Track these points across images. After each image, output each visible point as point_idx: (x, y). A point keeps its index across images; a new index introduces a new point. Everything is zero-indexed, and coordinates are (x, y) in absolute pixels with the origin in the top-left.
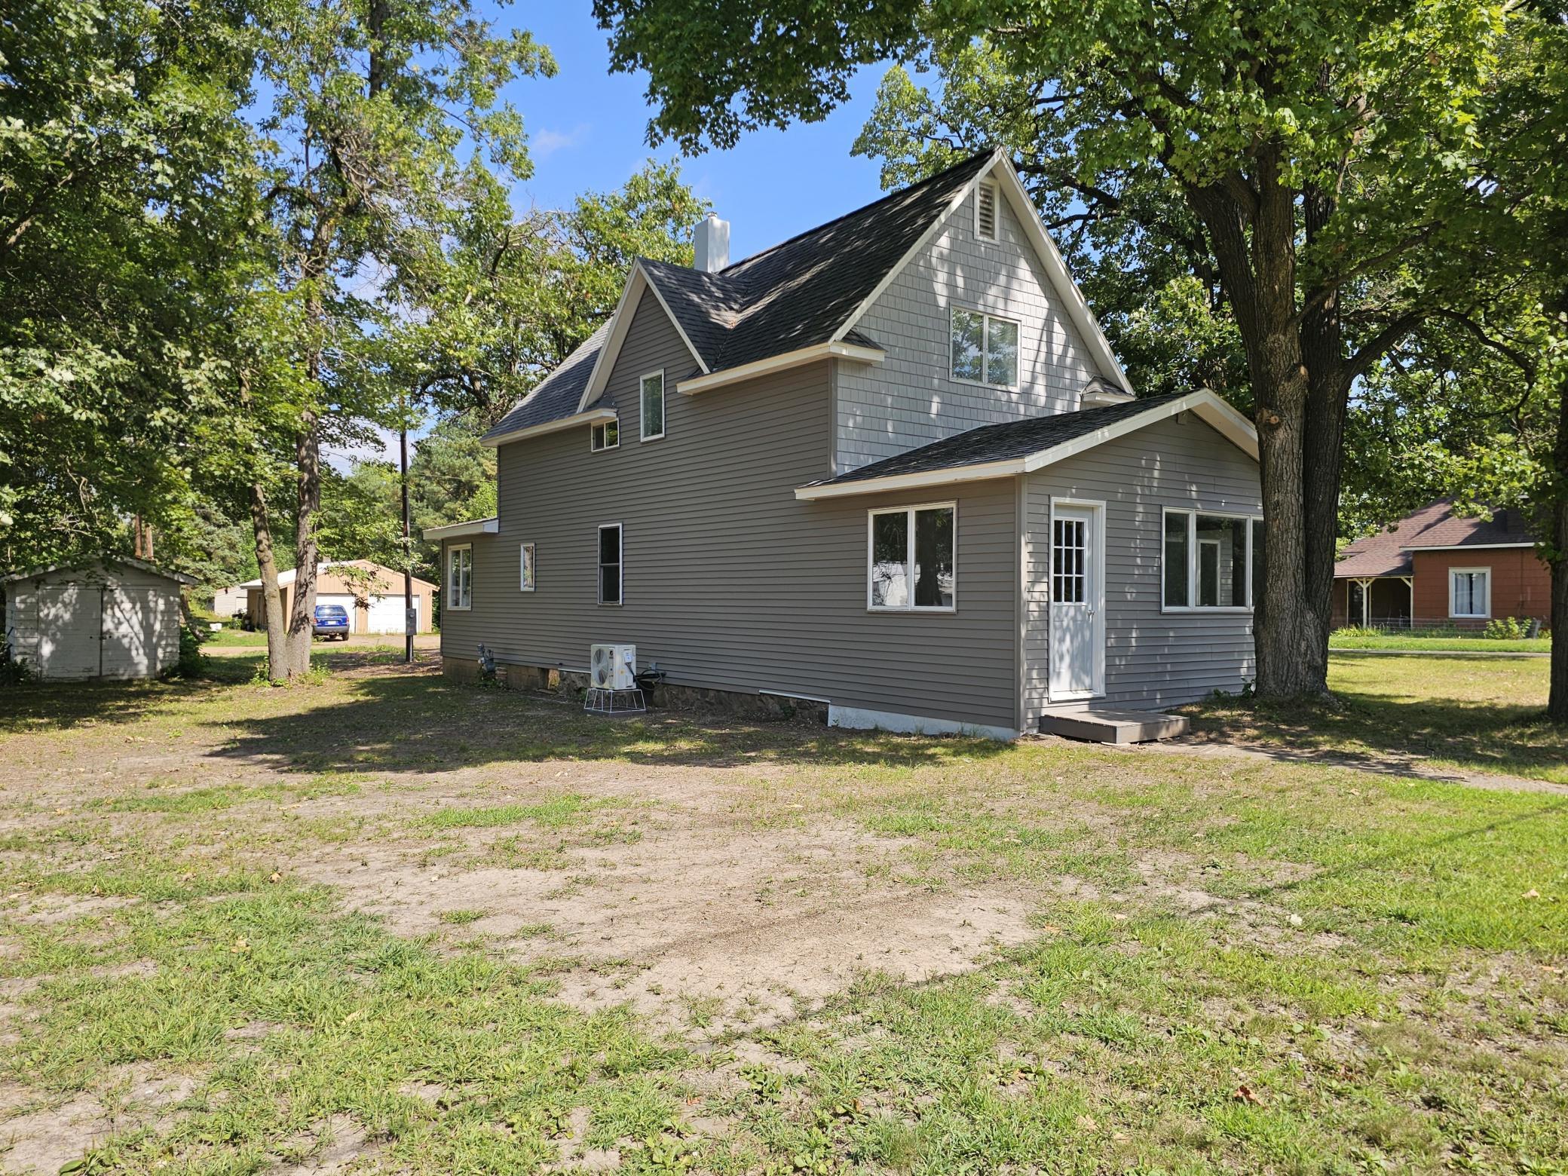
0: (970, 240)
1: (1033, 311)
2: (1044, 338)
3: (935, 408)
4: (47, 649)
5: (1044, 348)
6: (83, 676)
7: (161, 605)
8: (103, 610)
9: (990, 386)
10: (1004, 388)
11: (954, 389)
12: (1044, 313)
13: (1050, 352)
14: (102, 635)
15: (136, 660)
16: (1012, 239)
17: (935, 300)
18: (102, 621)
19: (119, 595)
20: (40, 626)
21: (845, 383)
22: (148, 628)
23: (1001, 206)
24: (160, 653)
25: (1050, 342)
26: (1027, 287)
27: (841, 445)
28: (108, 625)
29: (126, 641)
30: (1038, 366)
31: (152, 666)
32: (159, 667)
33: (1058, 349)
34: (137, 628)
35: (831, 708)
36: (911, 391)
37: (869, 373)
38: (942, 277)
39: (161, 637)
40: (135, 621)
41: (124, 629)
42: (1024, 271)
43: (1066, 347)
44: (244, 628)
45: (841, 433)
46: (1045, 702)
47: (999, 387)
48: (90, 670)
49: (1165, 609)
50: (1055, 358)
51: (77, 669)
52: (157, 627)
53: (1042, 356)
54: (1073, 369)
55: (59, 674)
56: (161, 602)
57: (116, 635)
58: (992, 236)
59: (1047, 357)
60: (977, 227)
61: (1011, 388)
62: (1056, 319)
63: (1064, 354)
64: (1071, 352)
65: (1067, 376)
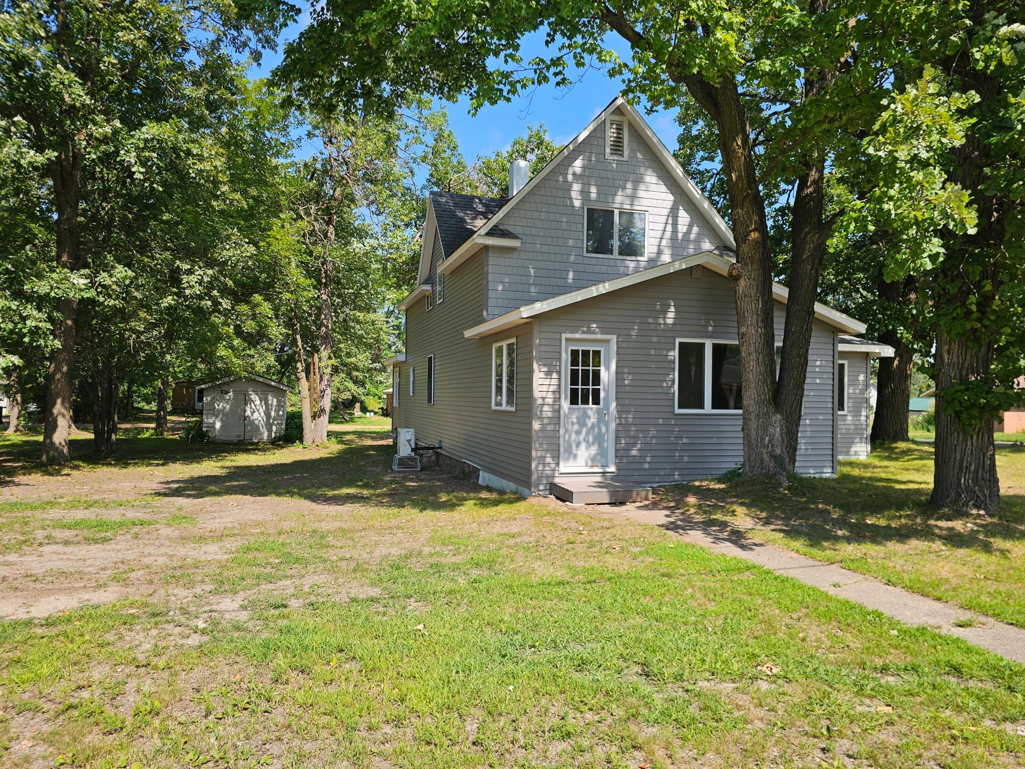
0: (602, 159)
1: (659, 203)
2: (670, 221)
3: (571, 275)
4: (218, 425)
5: (669, 228)
6: (235, 439)
7: (275, 403)
8: (246, 404)
9: (621, 257)
10: (633, 258)
11: (586, 261)
12: (669, 204)
13: (675, 231)
14: (245, 418)
15: (262, 430)
16: (640, 156)
17: (572, 202)
18: (245, 411)
19: (254, 397)
20: (215, 413)
21: (494, 263)
22: (267, 414)
23: (630, 134)
24: (274, 428)
25: (675, 224)
26: (653, 187)
27: (491, 302)
28: (248, 413)
29: (256, 422)
30: (664, 243)
31: (270, 435)
32: (273, 435)
33: (682, 228)
34: (263, 414)
35: (481, 473)
36: (549, 265)
37: (515, 255)
38: (576, 187)
39: (274, 419)
40: (261, 411)
41: (256, 415)
42: (651, 178)
43: (690, 226)
44: (383, 415)
45: (491, 294)
46: (557, 474)
47: (629, 258)
48: (239, 436)
49: (678, 411)
50: (680, 236)
51: (233, 436)
52: (273, 414)
53: (668, 234)
54: (698, 241)
55: (224, 438)
56: (275, 400)
57: (252, 418)
58: (622, 155)
59: (672, 235)
60: (608, 150)
61: (639, 258)
62: (681, 208)
63: (689, 232)
64: (695, 229)
65: (691, 247)
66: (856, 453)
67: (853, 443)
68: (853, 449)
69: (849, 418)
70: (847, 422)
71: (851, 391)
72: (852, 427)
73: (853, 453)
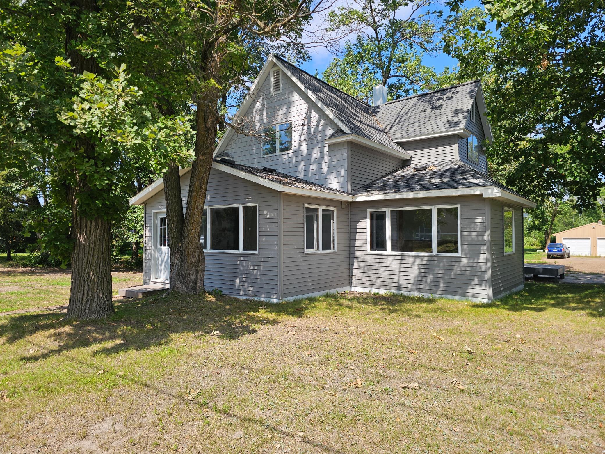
1: (302, 112)
2: (306, 123)
5: (306, 127)
9: (280, 154)
10: (285, 152)
11: (262, 160)
12: (305, 111)
13: (309, 128)
23: (282, 75)
25: (309, 123)
26: (297, 103)
30: (303, 137)
33: (314, 124)
38: (257, 118)
42: (296, 97)
43: (318, 122)
47: (283, 153)
50: (312, 130)
53: (305, 132)
54: (324, 130)
58: (280, 89)
59: (307, 131)
60: (271, 90)
61: (289, 152)
62: (313, 111)
63: (318, 126)
64: (322, 122)
65: (320, 135)
66: (474, 295)
67: (470, 284)
68: (470, 291)
69: (464, 260)
70: (462, 264)
71: (465, 234)
72: (468, 269)
73: (470, 295)
